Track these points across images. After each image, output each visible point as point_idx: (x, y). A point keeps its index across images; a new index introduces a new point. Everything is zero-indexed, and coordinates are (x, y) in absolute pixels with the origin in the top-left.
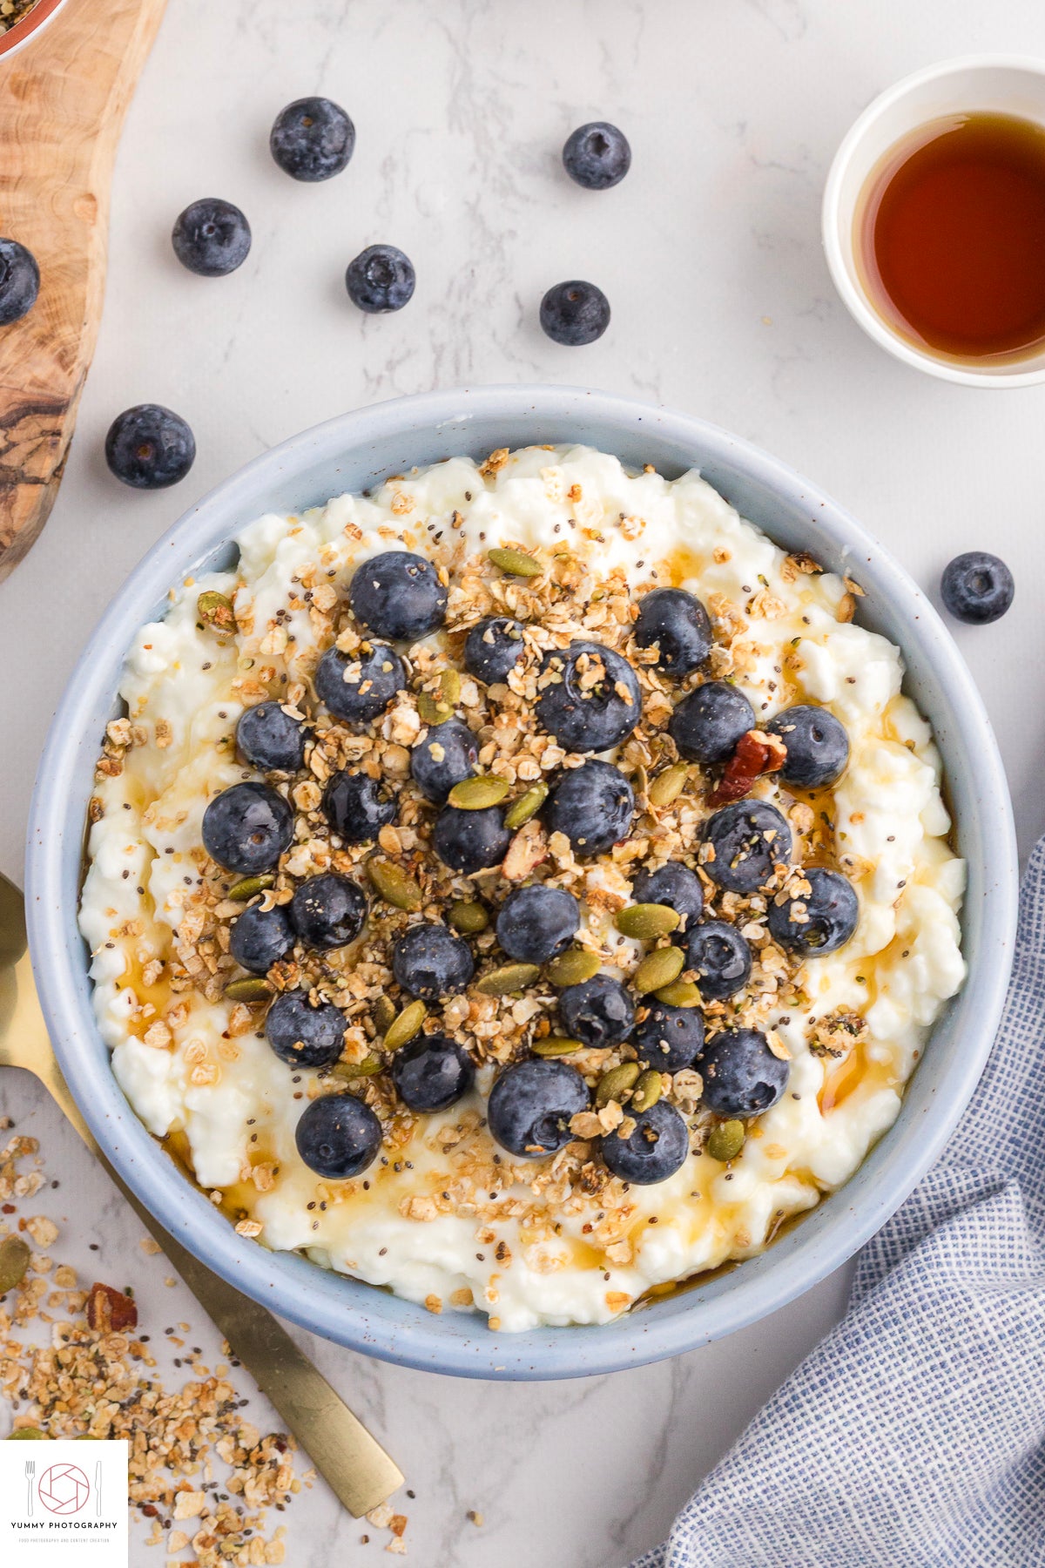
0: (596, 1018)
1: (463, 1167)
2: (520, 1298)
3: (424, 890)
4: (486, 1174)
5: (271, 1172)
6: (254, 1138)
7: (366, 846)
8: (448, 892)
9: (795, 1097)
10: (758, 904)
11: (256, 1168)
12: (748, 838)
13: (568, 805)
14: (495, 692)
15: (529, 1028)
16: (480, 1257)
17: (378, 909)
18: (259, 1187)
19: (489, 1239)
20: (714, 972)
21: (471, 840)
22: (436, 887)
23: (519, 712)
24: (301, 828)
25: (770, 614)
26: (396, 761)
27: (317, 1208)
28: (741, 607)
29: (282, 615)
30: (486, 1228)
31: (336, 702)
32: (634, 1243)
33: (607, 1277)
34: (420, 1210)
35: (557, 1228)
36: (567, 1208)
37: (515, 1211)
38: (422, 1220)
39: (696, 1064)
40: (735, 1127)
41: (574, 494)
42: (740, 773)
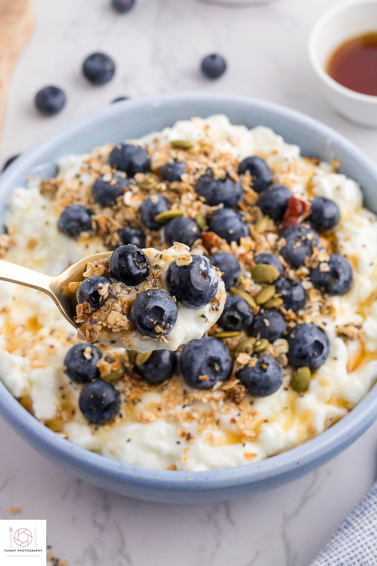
1: (168, 397)
2: (199, 459)
4: (180, 398)
5: (70, 412)
6: (63, 397)
9: (335, 359)
10: (305, 271)
11: (64, 411)
12: (300, 238)
14: (174, 185)
16: (178, 443)
18: (65, 420)
19: (183, 434)
20: (289, 293)
25: (299, 172)
28: (285, 168)
29: (78, 176)
30: (182, 427)
31: (100, 192)
32: (257, 431)
33: (244, 445)
34: (147, 414)
35: (218, 423)
36: (223, 410)
37: (195, 415)
38: (148, 421)
39: (283, 336)
40: (305, 371)
41: (207, 127)
42: (291, 215)
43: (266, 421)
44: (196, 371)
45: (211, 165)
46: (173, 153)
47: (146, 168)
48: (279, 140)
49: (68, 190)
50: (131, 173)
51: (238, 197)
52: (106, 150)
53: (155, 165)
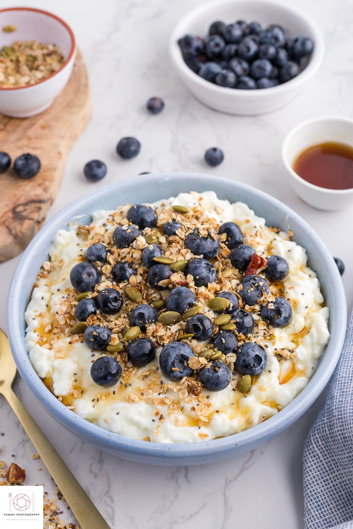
0: (199, 323)
1: (149, 385)
2: (167, 434)
3: (143, 295)
4: (157, 388)
5: (80, 392)
6: (76, 381)
7: (125, 283)
8: (151, 297)
9: (270, 371)
10: (257, 307)
11: (75, 391)
12: (254, 284)
13: (193, 265)
14: (171, 238)
15: (176, 334)
16: (153, 421)
17: (127, 302)
18: (75, 396)
19: (157, 414)
20: (241, 320)
21: (160, 271)
22: (147, 295)
23: (178, 243)
24: (103, 278)
25: (263, 237)
26: (137, 255)
27: (96, 401)
28: (254, 233)
29: (104, 225)
30: (156, 408)
31: (119, 237)
32: (210, 418)
33: (199, 428)
34: (133, 397)
35: (182, 409)
36: (186, 400)
37: (167, 401)
38: (133, 401)
39: (234, 351)
40: (248, 378)
41: (201, 199)
42: (252, 267)
43: (217, 412)
44: (170, 364)
45: (199, 226)
46: (174, 215)
47: (153, 224)
48: (252, 212)
49: (97, 234)
50: (142, 228)
51: (215, 251)
52: (126, 209)
53: (160, 223)
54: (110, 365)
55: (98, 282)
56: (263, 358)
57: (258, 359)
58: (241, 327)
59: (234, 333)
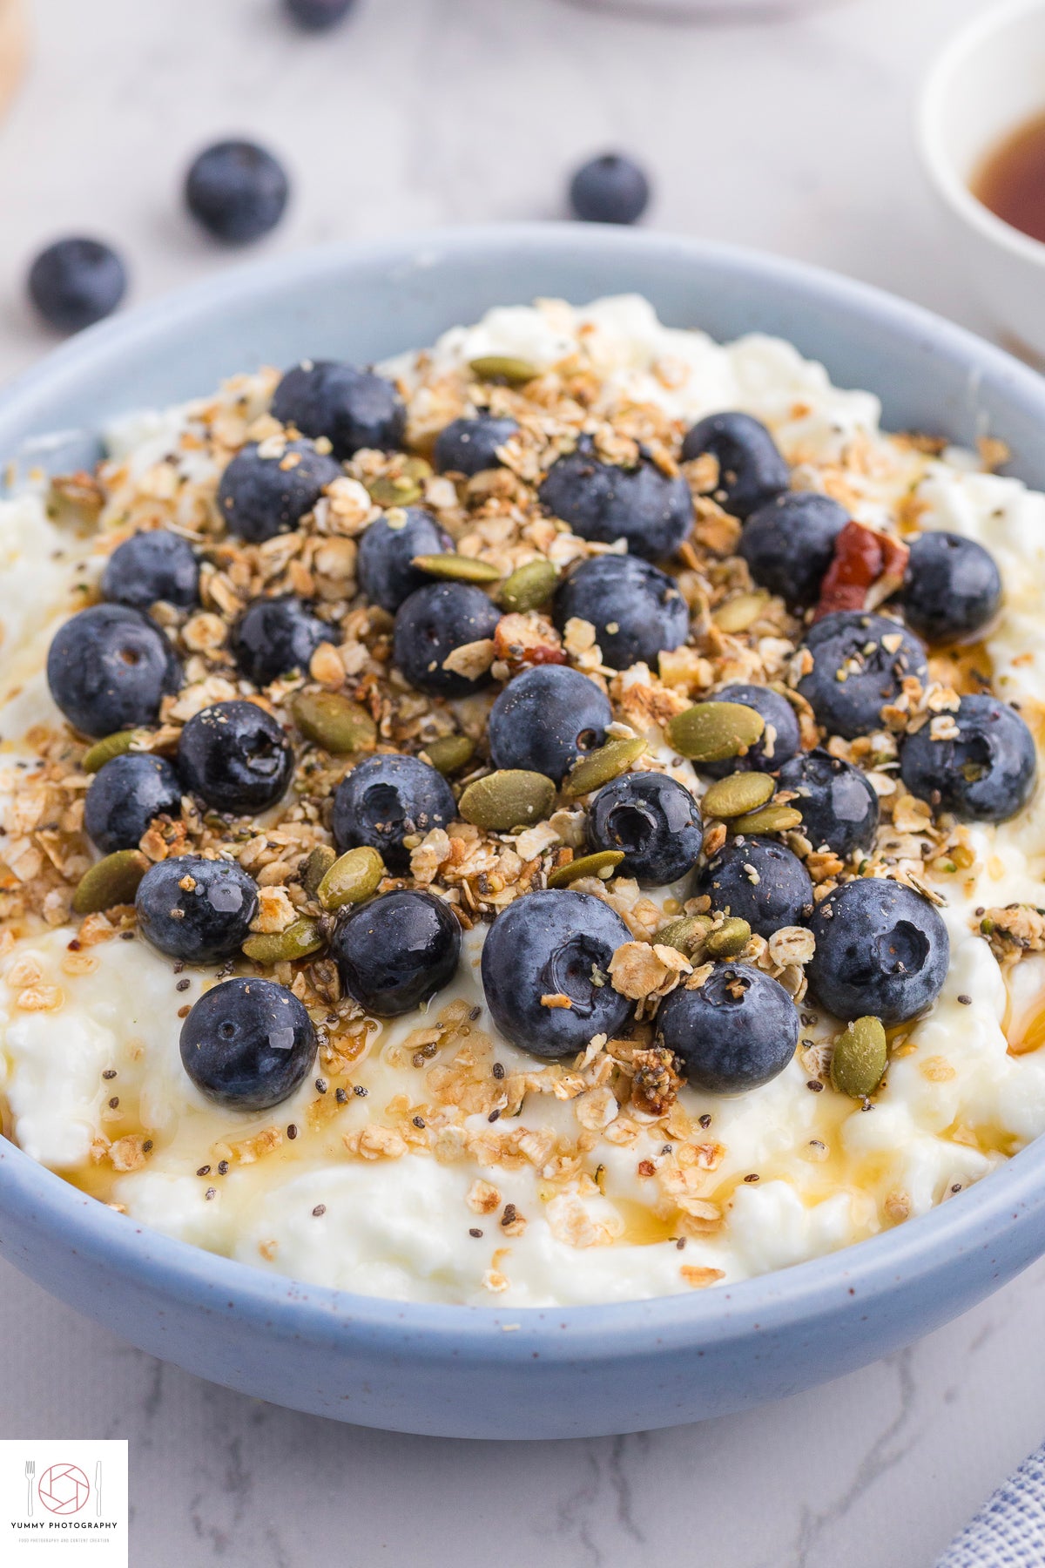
0: (643, 803)
1: (445, 1087)
3: (378, 724)
4: (482, 1091)
5: (139, 1146)
6: (114, 1103)
7: (291, 679)
8: (414, 732)
9: (963, 1000)
10: (882, 743)
11: (116, 1144)
12: (860, 647)
13: (589, 579)
14: (480, 482)
15: (543, 865)
16: (475, 1234)
17: (310, 759)
18: (120, 1164)
19: (490, 1204)
20: (820, 791)
21: (447, 609)
22: (397, 723)
23: (513, 499)
24: (194, 668)
25: (877, 472)
26: (336, 559)
27: (214, 1172)
28: (832, 455)
29: (171, 460)
30: (485, 1182)
31: (248, 490)
32: (723, 1202)
33: (681, 1245)
34: (378, 1137)
35: (598, 1174)
36: (613, 1132)
37: (528, 1145)
38: (382, 1155)
39: (802, 920)
40: (870, 1031)
41: (586, 329)
42: (843, 581)
43: (751, 1178)
44: (532, 977)
45: (591, 426)
46: (478, 395)
47: (391, 438)
48: (815, 375)
49: (141, 499)
50: (343, 453)
51: (675, 526)
52: (262, 385)
53: (418, 429)
54: (266, 1006)
55: (171, 684)
56: (930, 937)
57: (911, 942)
58: (819, 818)
59: (792, 846)
